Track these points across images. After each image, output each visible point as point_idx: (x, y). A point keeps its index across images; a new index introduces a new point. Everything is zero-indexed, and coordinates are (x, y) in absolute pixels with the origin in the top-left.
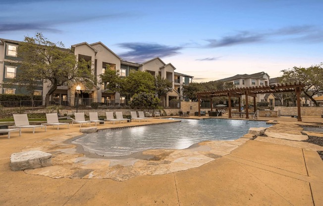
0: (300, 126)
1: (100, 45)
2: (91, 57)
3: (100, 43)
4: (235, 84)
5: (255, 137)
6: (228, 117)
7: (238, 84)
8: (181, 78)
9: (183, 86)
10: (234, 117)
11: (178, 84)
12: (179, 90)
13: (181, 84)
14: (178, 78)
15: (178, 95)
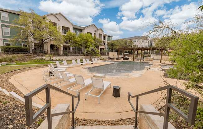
0: (161, 65)
1: (60, 15)
2: (56, 23)
3: (60, 14)
4: (134, 42)
5: (148, 69)
6: (132, 61)
7: (135, 42)
8: (106, 37)
9: (107, 42)
10: (135, 60)
11: (104, 41)
12: (105, 44)
13: (106, 41)
14: (105, 37)
15: (105, 47)
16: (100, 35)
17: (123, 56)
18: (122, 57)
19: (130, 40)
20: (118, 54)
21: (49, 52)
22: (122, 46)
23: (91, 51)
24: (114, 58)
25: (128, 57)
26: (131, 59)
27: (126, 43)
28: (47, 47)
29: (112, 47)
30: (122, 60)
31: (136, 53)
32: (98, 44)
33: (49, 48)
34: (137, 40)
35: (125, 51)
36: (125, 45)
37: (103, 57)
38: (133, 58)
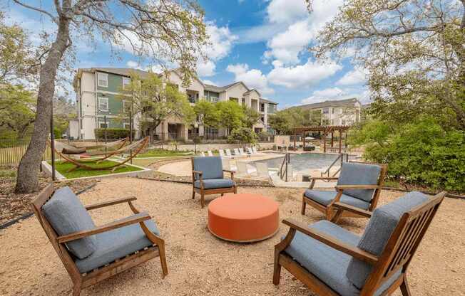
4: (324, 113)
6: (322, 152)
7: (327, 112)
8: (266, 106)
9: (268, 115)
10: (328, 151)
11: (263, 113)
12: (262, 119)
13: (266, 113)
14: (263, 105)
15: (263, 126)
16: (254, 101)
17: (301, 143)
18: (301, 146)
19: (315, 110)
20: (291, 139)
21: (166, 137)
22: (299, 122)
23: (243, 135)
24: (285, 148)
25: (314, 145)
26: (319, 149)
27: (307, 117)
28: (162, 130)
29: (278, 125)
30: (300, 151)
31: (330, 136)
32: (252, 120)
33: (166, 131)
34: (331, 109)
35: (306, 133)
36: (305, 121)
37: (263, 145)
38: (325, 148)
